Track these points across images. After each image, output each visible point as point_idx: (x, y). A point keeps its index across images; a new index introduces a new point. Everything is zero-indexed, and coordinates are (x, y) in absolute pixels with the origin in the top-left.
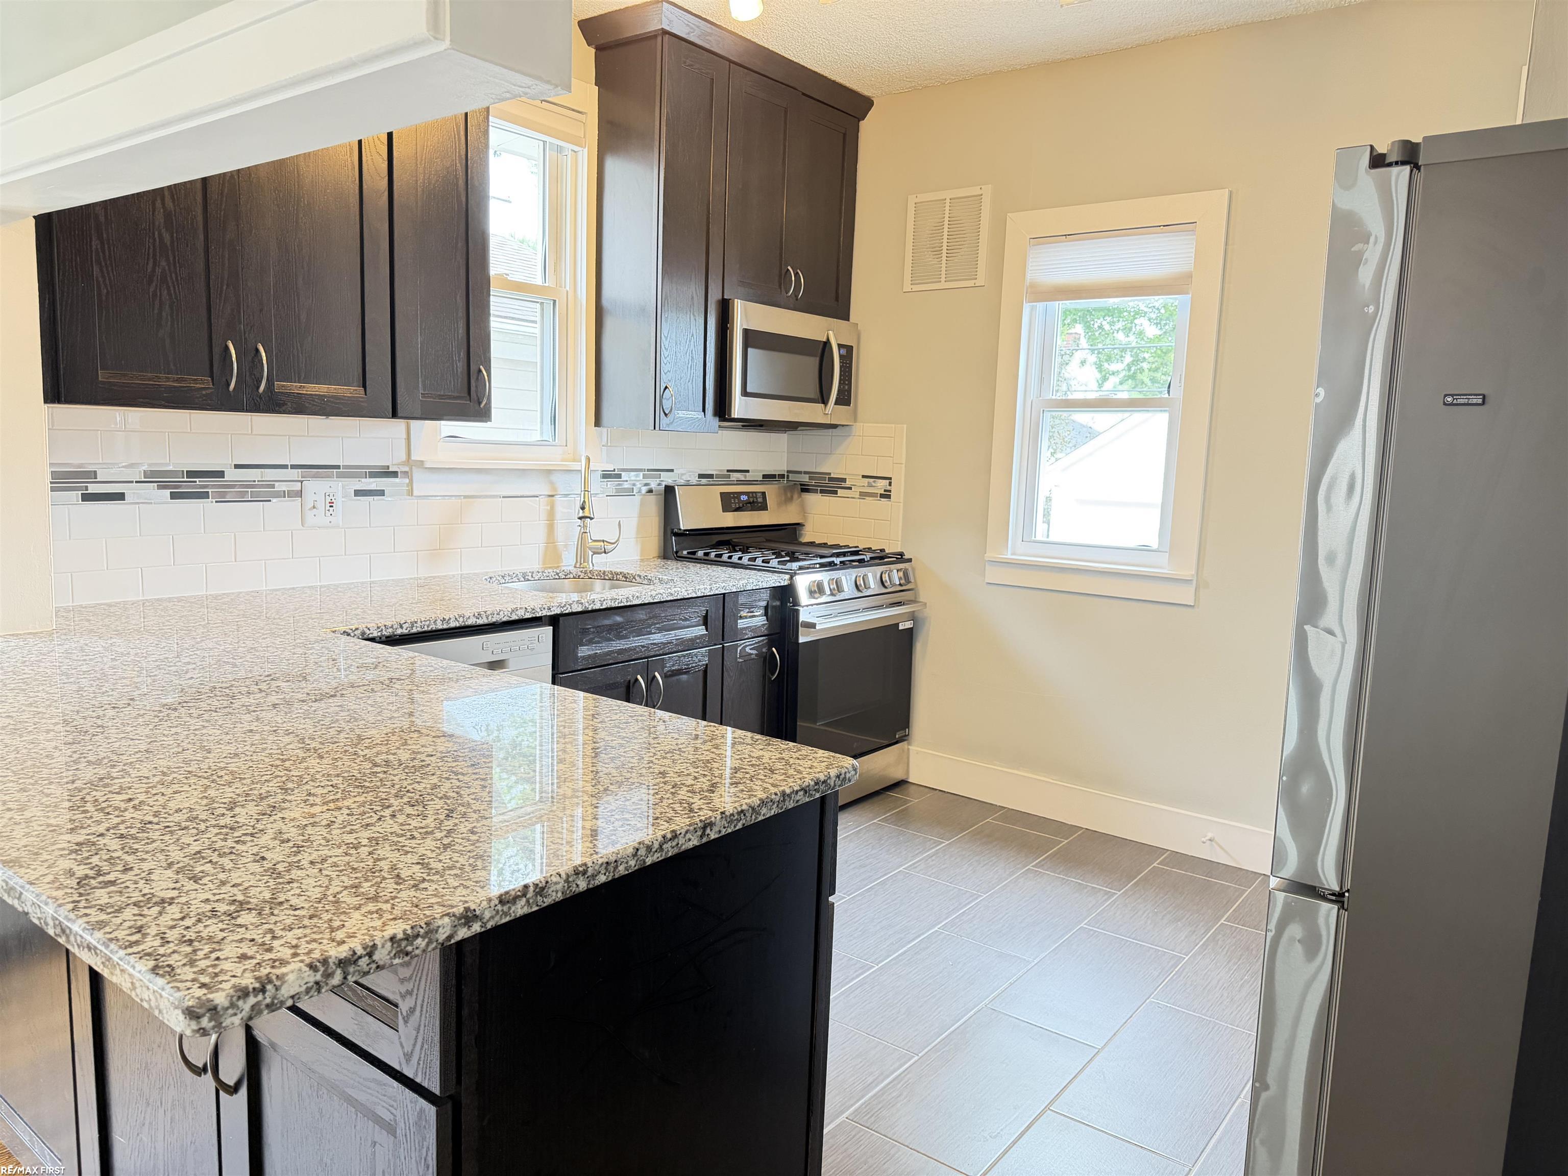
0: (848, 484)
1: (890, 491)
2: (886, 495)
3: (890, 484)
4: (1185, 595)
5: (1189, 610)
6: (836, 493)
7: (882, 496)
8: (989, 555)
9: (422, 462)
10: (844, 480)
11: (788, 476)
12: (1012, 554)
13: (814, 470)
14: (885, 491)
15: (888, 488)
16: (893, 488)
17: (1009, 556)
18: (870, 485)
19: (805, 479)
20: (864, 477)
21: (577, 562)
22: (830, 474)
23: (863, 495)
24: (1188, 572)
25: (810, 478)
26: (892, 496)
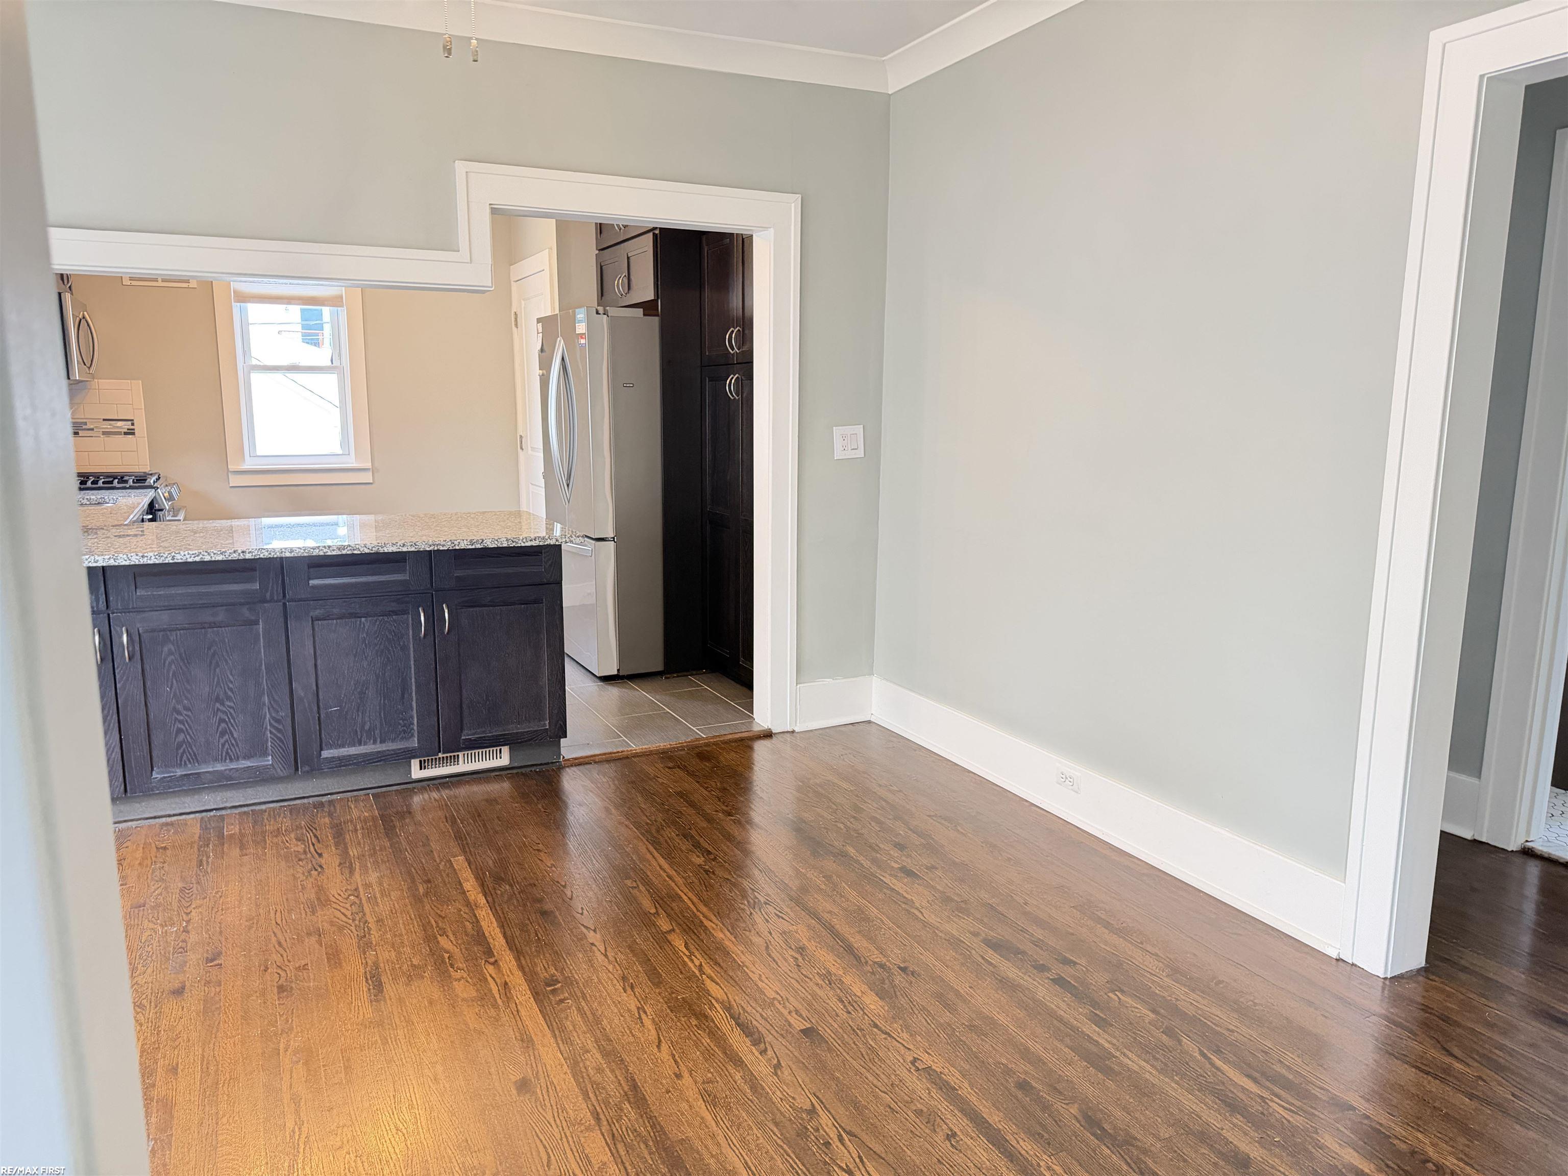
0: (89, 426)
1: (134, 429)
2: (131, 432)
3: (133, 424)
4: (367, 477)
7: (126, 433)
8: (231, 467)
10: (86, 424)
12: (247, 465)
14: (128, 429)
15: (131, 427)
16: (136, 427)
17: (244, 467)
18: (112, 426)
20: (104, 420)
23: (107, 434)
24: (368, 465)
26: (136, 431)
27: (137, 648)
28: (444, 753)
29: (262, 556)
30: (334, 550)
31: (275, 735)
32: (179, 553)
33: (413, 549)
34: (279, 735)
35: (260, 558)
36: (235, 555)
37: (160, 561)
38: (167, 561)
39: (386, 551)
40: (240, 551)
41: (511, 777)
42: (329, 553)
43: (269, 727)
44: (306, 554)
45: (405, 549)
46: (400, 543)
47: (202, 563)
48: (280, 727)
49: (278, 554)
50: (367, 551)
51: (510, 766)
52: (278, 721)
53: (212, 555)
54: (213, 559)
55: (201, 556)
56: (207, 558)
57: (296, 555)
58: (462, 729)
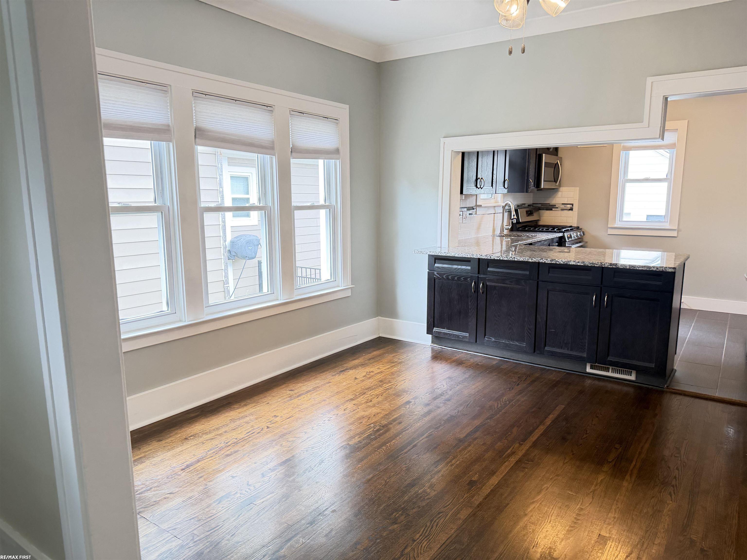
0: (557, 206)
1: (573, 208)
2: (571, 209)
3: (573, 206)
4: (674, 234)
5: (675, 238)
6: (552, 209)
7: (570, 210)
8: (610, 226)
9: (481, 205)
10: (555, 205)
11: (533, 205)
12: (617, 225)
13: (543, 203)
14: (571, 208)
15: (572, 207)
16: (574, 207)
17: (616, 226)
18: (565, 206)
19: (540, 205)
20: (563, 204)
21: (501, 232)
22: (549, 204)
23: (562, 210)
24: (676, 228)
25: (542, 205)
26: (574, 209)
27: (485, 290)
28: (598, 364)
29: (520, 260)
30: (548, 261)
31: (528, 335)
32: (493, 256)
33: (582, 264)
34: (529, 335)
35: (520, 261)
36: (511, 259)
37: (486, 258)
38: (488, 258)
39: (570, 264)
40: (513, 257)
41: (634, 387)
42: (546, 262)
43: (526, 331)
44: (537, 261)
45: (579, 264)
46: (577, 261)
47: (500, 260)
48: (530, 332)
49: (527, 260)
50: (562, 263)
51: (635, 381)
52: (529, 329)
53: (503, 258)
54: (504, 259)
55: (500, 258)
56: (501, 259)
57: (533, 261)
58: (608, 356)
